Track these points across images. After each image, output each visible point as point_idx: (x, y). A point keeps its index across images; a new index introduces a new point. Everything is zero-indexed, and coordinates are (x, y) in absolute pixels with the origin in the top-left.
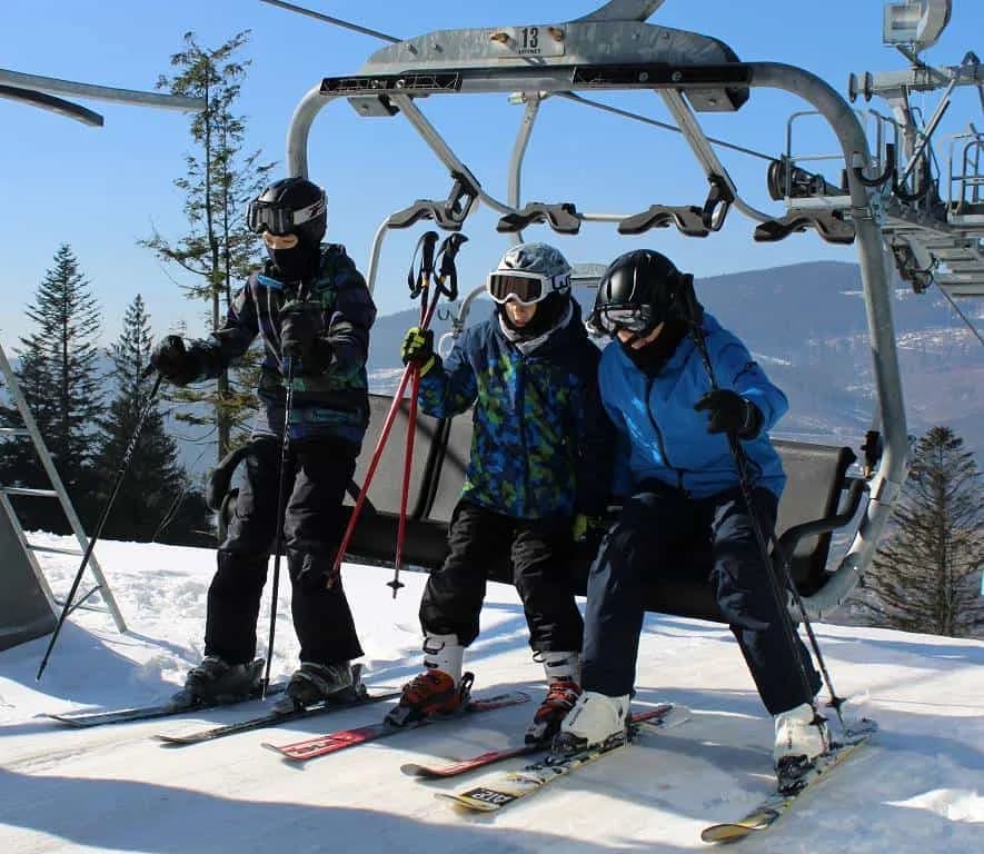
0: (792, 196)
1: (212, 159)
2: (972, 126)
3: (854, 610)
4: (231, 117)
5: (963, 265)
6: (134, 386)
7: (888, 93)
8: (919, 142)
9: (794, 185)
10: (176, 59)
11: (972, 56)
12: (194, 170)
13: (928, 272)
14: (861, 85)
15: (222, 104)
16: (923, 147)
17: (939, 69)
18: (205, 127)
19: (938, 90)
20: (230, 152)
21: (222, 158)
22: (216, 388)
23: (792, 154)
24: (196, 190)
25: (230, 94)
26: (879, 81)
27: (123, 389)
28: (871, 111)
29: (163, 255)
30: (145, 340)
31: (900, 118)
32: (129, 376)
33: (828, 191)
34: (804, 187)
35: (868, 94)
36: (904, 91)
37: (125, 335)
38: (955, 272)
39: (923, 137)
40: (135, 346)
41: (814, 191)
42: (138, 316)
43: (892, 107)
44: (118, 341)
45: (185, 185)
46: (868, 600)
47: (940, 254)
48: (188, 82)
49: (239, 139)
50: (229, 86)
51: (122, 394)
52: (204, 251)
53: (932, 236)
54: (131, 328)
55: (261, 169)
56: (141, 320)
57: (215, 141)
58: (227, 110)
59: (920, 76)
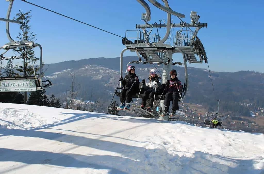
0: (126, 44)
1: (24, 33)
2: (156, 34)
3: (137, 114)
4: (27, 26)
5: (154, 57)
6: (9, 74)
7: (142, 28)
8: (147, 36)
9: (127, 42)
10: (17, 14)
11: (156, 23)
12: (20, 35)
13: (148, 58)
14: (138, 26)
15: (26, 23)
16: (148, 37)
17: (150, 24)
18: (22, 27)
19: (150, 28)
20: (27, 32)
21: (26, 33)
22: (24, 75)
23: (126, 37)
24: (21, 39)
25: (27, 22)
26: (141, 26)
27: (7, 75)
28: (139, 31)
29: (14, 51)
30: (11, 66)
31: (144, 32)
32: (8, 73)
33: (132, 43)
34: (128, 43)
35: (139, 28)
36: (145, 28)
37: (7, 65)
38: (153, 58)
39: (148, 35)
40: (9, 67)
41: (130, 43)
42: (10, 62)
43: (143, 30)
44: (6, 66)
45: (18, 38)
46: (140, 112)
47: (151, 55)
48: (20, 19)
49: (29, 30)
50: (27, 20)
51: (7, 76)
52: (22, 50)
53: (149, 52)
54: (9, 64)
55: (33, 36)
56: (11, 62)
57: (24, 30)
58: (27, 24)
59: (147, 25)
